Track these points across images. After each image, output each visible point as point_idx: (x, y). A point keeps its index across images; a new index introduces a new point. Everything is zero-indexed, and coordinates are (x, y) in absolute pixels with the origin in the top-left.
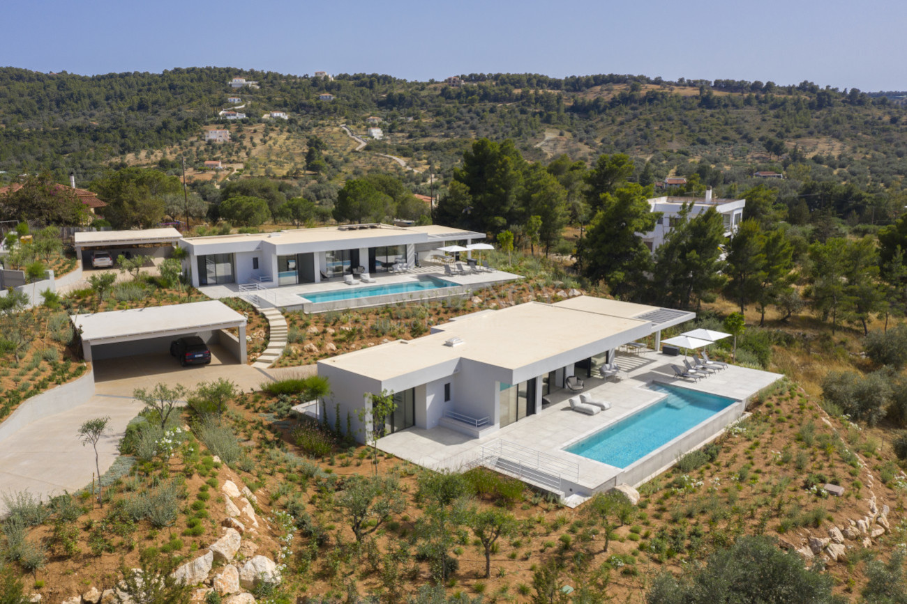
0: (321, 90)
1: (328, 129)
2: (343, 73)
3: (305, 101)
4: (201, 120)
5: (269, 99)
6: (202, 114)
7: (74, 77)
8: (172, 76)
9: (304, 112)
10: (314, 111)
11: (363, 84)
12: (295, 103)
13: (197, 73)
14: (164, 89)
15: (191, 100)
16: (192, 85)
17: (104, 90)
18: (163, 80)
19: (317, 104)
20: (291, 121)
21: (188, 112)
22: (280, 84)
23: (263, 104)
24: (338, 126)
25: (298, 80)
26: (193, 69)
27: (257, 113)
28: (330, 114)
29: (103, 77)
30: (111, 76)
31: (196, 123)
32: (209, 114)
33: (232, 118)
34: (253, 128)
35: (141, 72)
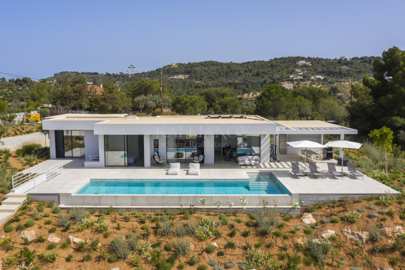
0: (342, 65)
1: (343, 83)
2: (355, 57)
3: (333, 70)
4: (281, 79)
5: (316, 70)
6: (282, 77)
7: (234, 64)
8: (273, 62)
9: (332, 75)
10: (337, 75)
11: (365, 61)
12: (328, 71)
13: (283, 59)
14: (268, 67)
15: (279, 71)
16: (281, 65)
17: (245, 68)
18: (269, 63)
19: (339, 72)
20: (324, 80)
21: (277, 76)
22: (321, 63)
23: (312, 72)
24: (349, 81)
25: (331, 61)
26: (282, 58)
27: (308, 76)
28: (345, 76)
29: (245, 63)
30: (248, 62)
31: (278, 81)
32: (285, 77)
33: (296, 78)
34: (305, 83)
35: (261, 60)
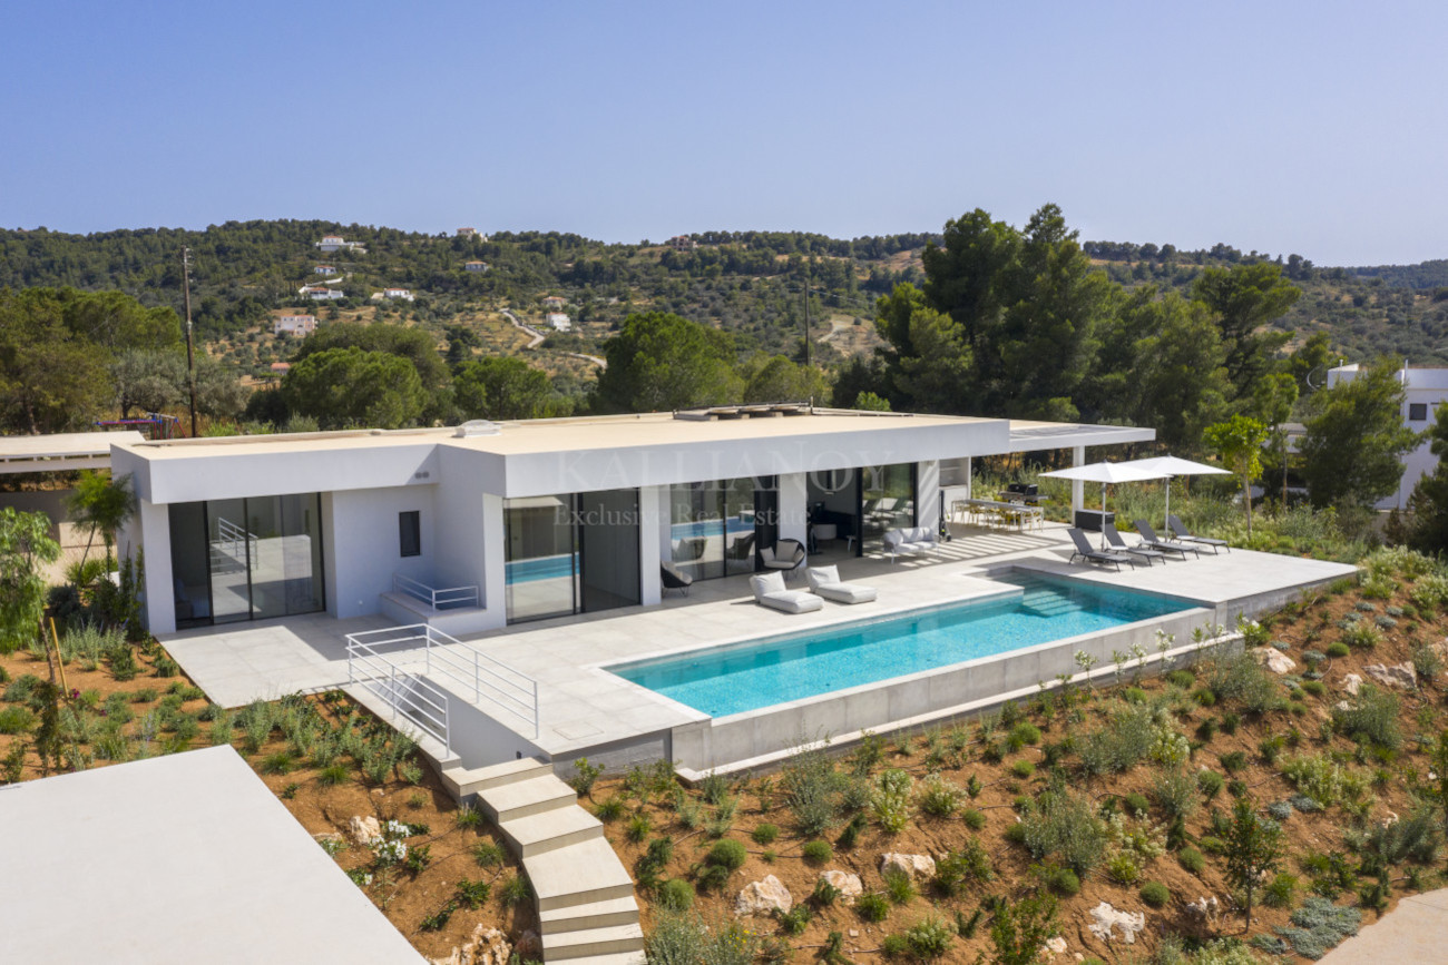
0: (467, 256)
1: (480, 316)
2: (503, 231)
3: (443, 273)
4: (269, 301)
5: (383, 269)
6: (270, 291)
7: (57, 236)
8: (222, 235)
9: (439, 289)
10: (457, 289)
11: (534, 248)
12: (426, 275)
13: (263, 229)
14: (207, 253)
15: (253, 270)
16: (256, 247)
17: (108, 256)
18: (207, 240)
19: (462, 277)
20: (418, 304)
21: (247, 288)
22: (400, 246)
23: (373, 278)
24: (496, 310)
25: (431, 242)
26: (258, 224)
27: (362, 291)
28: (482, 292)
29: (107, 236)
30: (120, 234)
31: (259, 305)
32: (282, 291)
33: (321, 297)
34: (355, 314)
35: (171, 228)
